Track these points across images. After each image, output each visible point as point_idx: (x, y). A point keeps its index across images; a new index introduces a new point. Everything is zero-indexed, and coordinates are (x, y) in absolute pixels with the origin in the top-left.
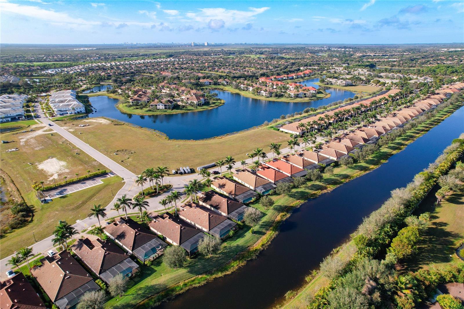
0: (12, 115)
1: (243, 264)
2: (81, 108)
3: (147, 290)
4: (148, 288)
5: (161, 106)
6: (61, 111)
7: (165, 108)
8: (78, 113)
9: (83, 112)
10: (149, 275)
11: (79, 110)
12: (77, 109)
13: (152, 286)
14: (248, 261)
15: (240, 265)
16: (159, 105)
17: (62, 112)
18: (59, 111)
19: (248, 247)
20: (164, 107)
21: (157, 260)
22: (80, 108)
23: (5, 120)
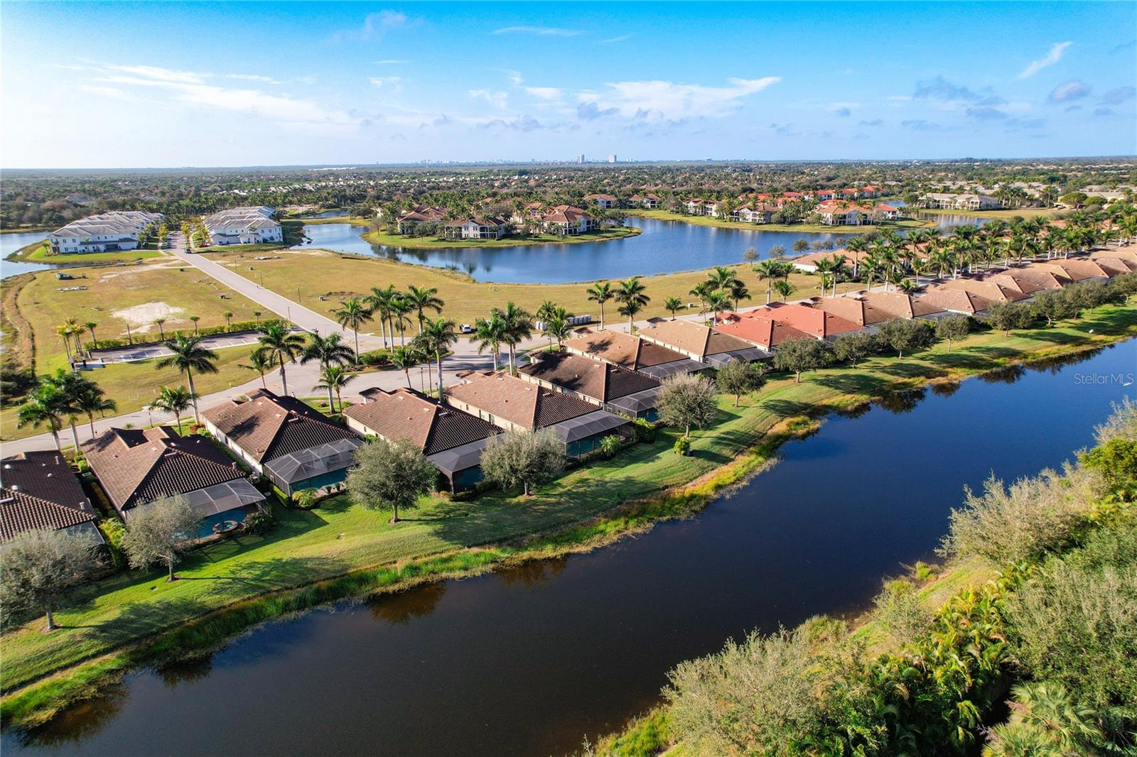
0: (109, 239)
1: (639, 531)
2: (273, 230)
3: (271, 570)
4: (278, 565)
5: (471, 229)
6: (224, 235)
7: (483, 236)
8: (265, 241)
9: (276, 240)
10: (298, 532)
11: (267, 235)
12: (263, 231)
13: (295, 563)
14: (659, 522)
15: (629, 532)
16: (467, 228)
17: (227, 239)
18: (221, 234)
19: (667, 487)
20: (478, 233)
21: (340, 496)
22: (270, 231)
23: (90, 248)
